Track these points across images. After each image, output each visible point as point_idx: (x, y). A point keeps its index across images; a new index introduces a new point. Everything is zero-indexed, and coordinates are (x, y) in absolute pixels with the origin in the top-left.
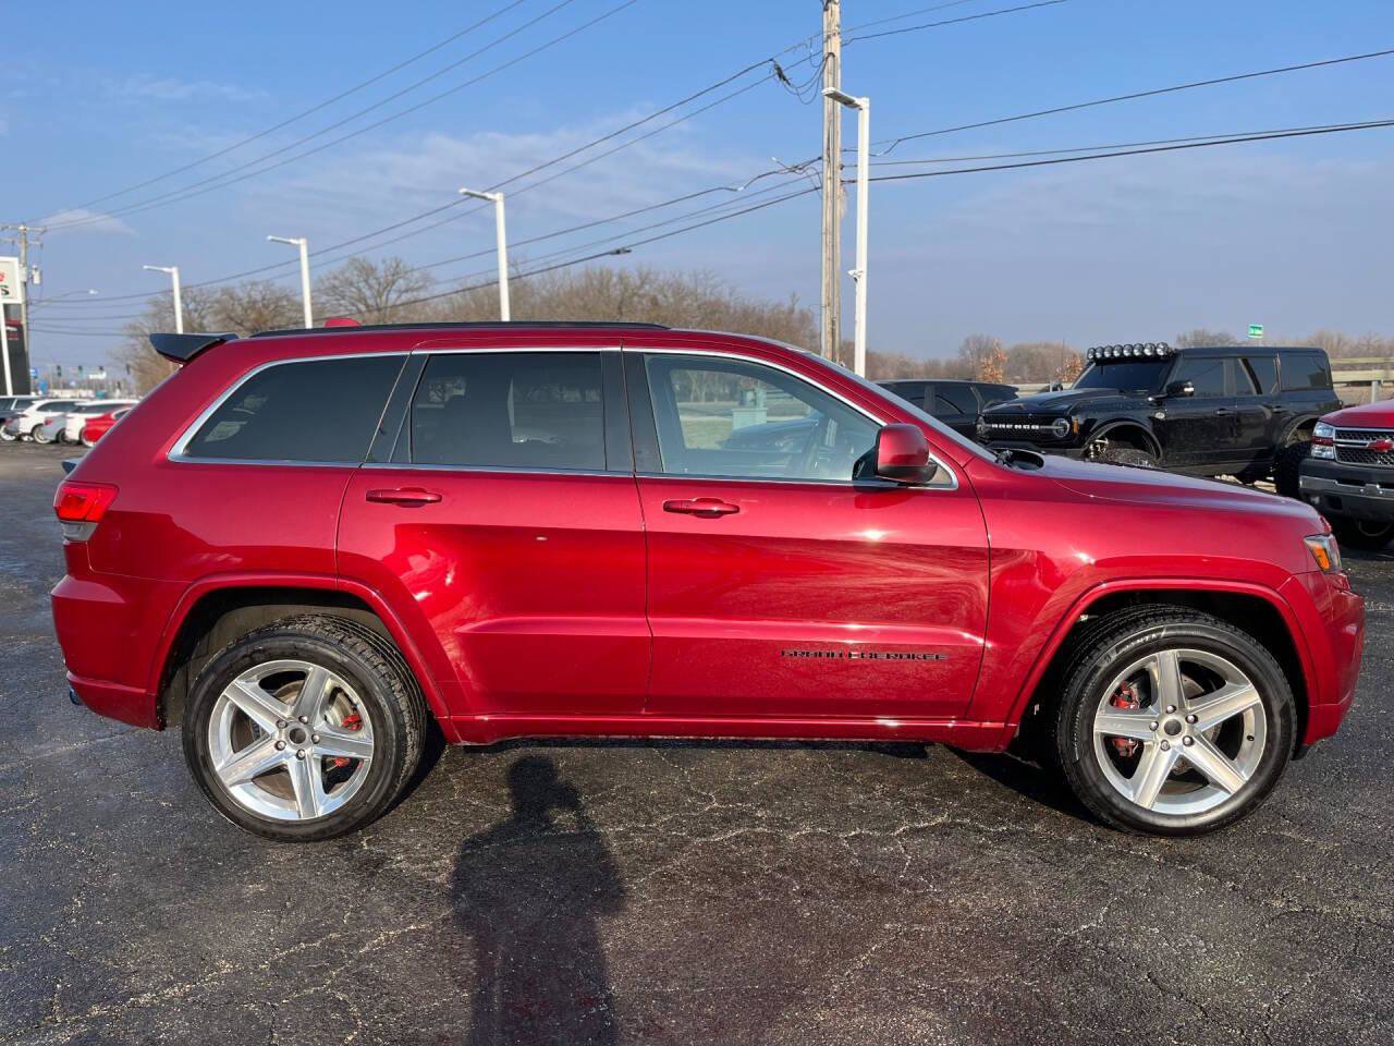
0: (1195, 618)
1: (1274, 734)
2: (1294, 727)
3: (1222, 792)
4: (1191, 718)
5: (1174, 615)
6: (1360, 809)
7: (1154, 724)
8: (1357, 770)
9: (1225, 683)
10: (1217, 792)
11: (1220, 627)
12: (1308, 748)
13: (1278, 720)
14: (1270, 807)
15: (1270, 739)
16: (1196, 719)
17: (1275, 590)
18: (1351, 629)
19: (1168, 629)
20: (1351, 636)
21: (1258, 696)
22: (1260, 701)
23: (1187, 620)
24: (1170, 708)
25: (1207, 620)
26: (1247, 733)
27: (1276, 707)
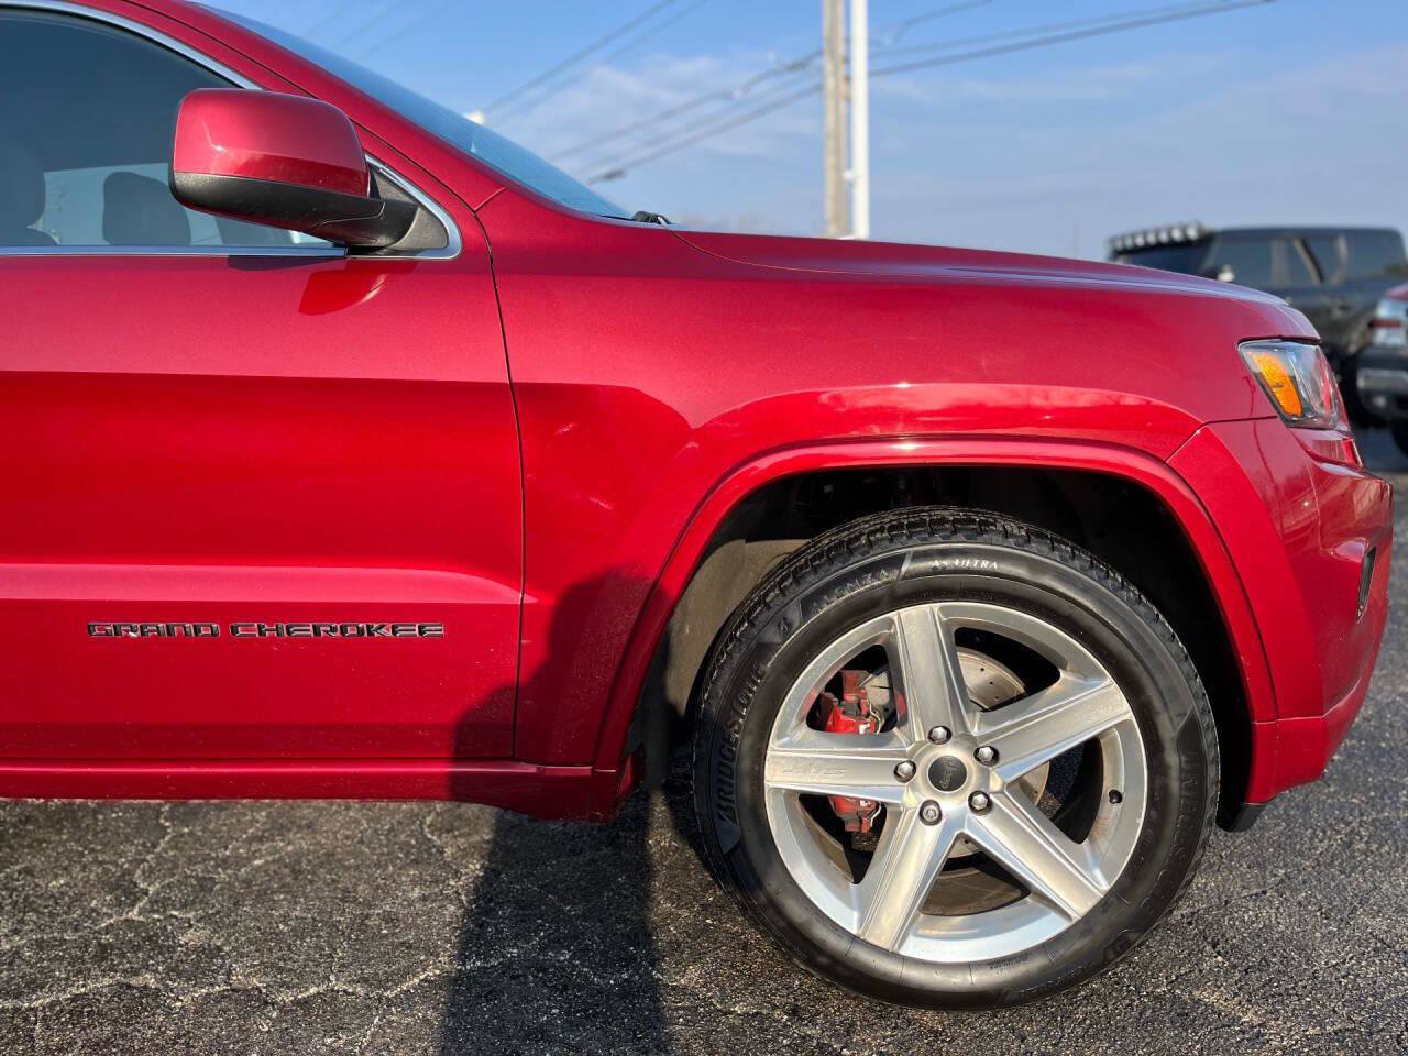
0: (982, 530)
1: (1165, 789)
2: (1214, 772)
3: (1053, 915)
4: (986, 752)
5: (935, 527)
6: (1378, 924)
7: (906, 767)
8: (1387, 824)
9: (1056, 677)
10: (1040, 915)
11: (1038, 552)
12: (1258, 811)
13: (1173, 759)
14: (1192, 919)
15: (1158, 800)
16: (996, 756)
17: (1162, 462)
18: (1354, 549)
19: (917, 557)
20: (1356, 568)
21: (1126, 706)
22: (1130, 716)
23: (961, 536)
24: (940, 732)
25: (1006, 535)
26: (1107, 787)
27: (1169, 730)
